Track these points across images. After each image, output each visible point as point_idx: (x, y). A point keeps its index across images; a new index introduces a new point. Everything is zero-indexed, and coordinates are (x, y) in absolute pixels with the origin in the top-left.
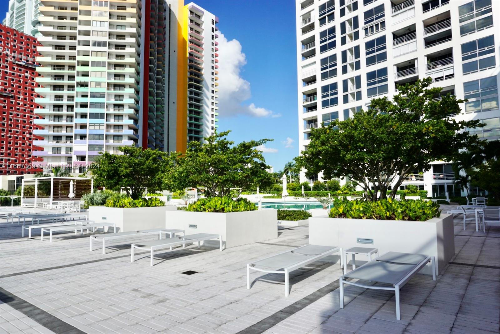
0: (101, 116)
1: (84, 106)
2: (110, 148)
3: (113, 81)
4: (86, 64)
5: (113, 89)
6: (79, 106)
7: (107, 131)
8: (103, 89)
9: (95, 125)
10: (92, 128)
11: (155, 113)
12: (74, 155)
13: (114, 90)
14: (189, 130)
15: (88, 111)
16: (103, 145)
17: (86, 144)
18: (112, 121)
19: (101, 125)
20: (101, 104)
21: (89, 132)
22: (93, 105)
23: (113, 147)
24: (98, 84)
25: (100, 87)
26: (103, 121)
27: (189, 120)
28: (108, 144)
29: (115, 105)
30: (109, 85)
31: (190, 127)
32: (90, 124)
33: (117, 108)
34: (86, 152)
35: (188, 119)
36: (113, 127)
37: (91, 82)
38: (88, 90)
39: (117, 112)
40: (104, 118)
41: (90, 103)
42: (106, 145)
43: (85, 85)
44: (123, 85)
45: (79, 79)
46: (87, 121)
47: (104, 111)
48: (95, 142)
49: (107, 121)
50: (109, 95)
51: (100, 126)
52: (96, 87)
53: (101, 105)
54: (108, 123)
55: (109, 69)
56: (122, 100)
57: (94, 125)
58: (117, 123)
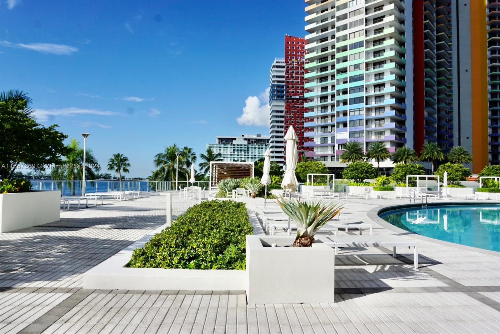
0: (359, 100)
1: (345, 92)
2: (371, 133)
3: (372, 59)
4: (344, 49)
5: (372, 69)
6: (341, 94)
7: (367, 115)
8: (362, 71)
9: (355, 110)
10: (352, 114)
11: (436, 88)
12: (337, 143)
13: (374, 68)
14: (490, 102)
15: (348, 97)
16: (364, 131)
17: (347, 131)
18: (373, 104)
19: (360, 109)
20: (361, 87)
21: (349, 118)
22: (353, 90)
23: (375, 132)
24: (357, 67)
25: (358, 69)
26: (363, 105)
27: (490, 90)
28: (368, 129)
29: (375, 86)
30: (367, 64)
31: (492, 97)
32: (350, 111)
33: (377, 89)
34: (347, 139)
35: (489, 87)
36: (374, 111)
37: (349, 66)
38: (348, 75)
39: (378, 93)
40: (364, 102)
41: (350, 88)
42: (366, 131)
43: (344, 71)
44: (384, 61)
45: (338, 66)
46: (348, 107)
47: (364, 94)
48: (356, 129)
49: (367, 104)
50: (368, 75)
51: (359, 111)
52: (354, 71)
53: (360, 89)
54: (368, 106)
55: (367, 47)
56: (383, 79)
57: (354, 110)
58: (378, 104)
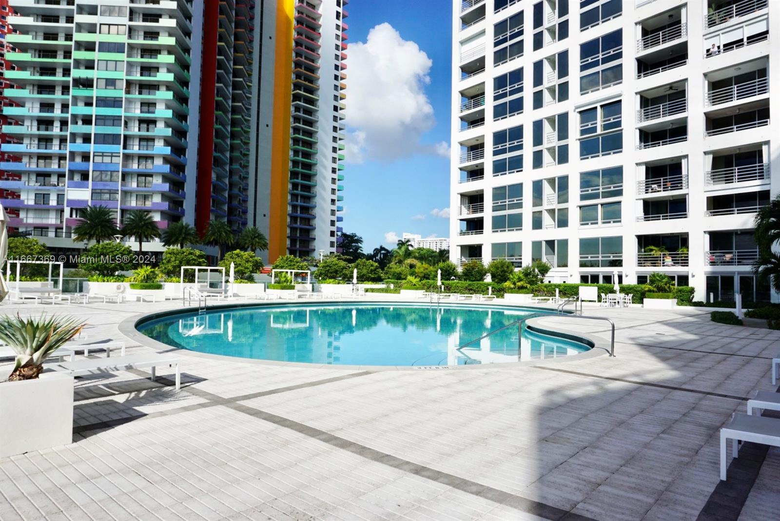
0: (113, 139)
1: (87, 120)
2: (131, 196)
3: (137, 76)
4: (90, 47)
5: (137, 93)
6: (80, 122)
7: (124, 166)
8: (120, 93)
9: (105, 154)
10: (98, 159)
11: (229, 142)
12: (67, 206)
13: (140, 93)
14: (291, 172)
15: (93, 129)
16: (118, 190)
17: (88, 188)
18: (135, 148)
19: (114, 154)
20: (116, 118)
21: (94, 167)
22: (102, 120)
23: (137, 195)
24: (111, 83)
25: (113, 88)
26: (120, 149)
27: (292, 156)
28: (125, 188)
29: (141, 121)
30: (129, 83)
31: (294, 166)
32: (96, 154)
33: (144, 126)
34: (87, 201)
35: (291, 153)
36: (136, 161)
37: (97, 79)
38: (95, 93)
39: (144, 133)
40: (120, 144)
41: (96, 116)
42: (122, 191)
43: (88, 84)
44: (155, 85)
45: (76, 73)
46: (92, 148)
47: (121, 131)
48: (104, 185)
49: (125, 148)
50: (129, 101)
51: (112, 156)
52: (106, 88)
53: (115, 120)
54: (126, 151)
55: (129, 56)
56: (154, 113)
57: (103, 155)
58: (144, 152)
